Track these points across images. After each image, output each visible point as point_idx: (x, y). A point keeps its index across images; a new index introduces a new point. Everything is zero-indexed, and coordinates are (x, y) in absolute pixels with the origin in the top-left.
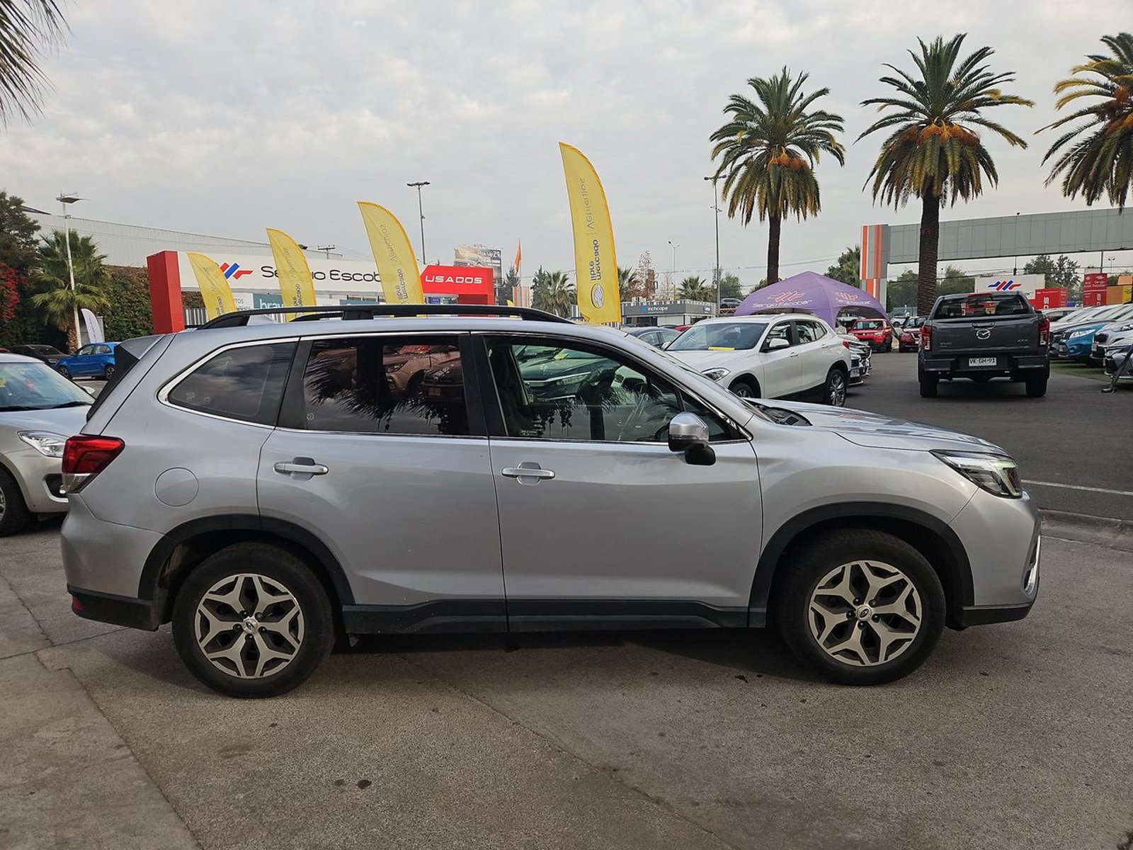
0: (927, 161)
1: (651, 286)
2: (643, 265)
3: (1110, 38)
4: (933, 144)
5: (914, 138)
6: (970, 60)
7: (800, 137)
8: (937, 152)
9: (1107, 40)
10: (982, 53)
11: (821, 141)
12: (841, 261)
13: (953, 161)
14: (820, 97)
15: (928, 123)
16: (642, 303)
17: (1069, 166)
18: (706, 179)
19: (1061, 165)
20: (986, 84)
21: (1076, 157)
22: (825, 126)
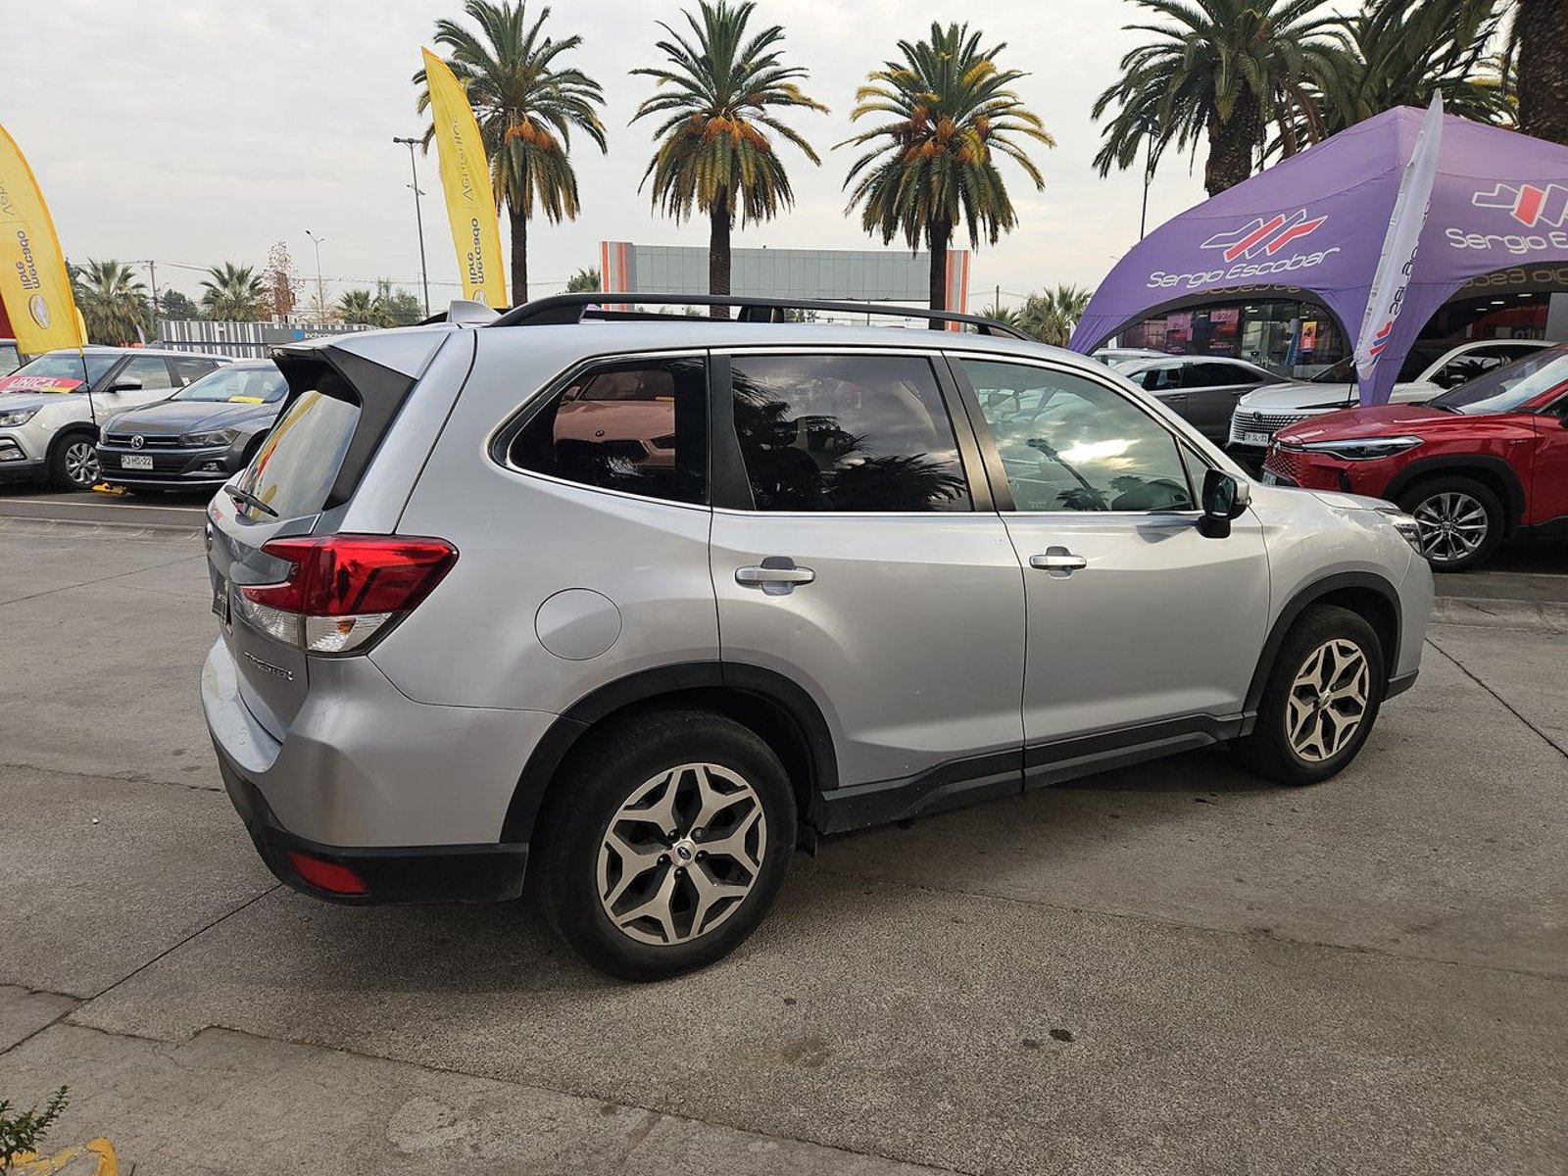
0: (719, 164)
1: (285, 299)
2: (276, 264)
3: (906, 45)
4: (724, 143)
5: (700, 131)
6: (759, 39)
7: (546, 102)
8: (729, 155)
9: (904, 46)
10: (772, 35)
11: (575, 113)
12: (573, 287)
13: (747, 168)
14: (567, 50)
15: (713, 114)
16: (293, 326)
17: (868, 194)
18: (396, 140)
19: (860, 192)
20: (777, 75)
21: (874, 185)
22: (580, 92)
